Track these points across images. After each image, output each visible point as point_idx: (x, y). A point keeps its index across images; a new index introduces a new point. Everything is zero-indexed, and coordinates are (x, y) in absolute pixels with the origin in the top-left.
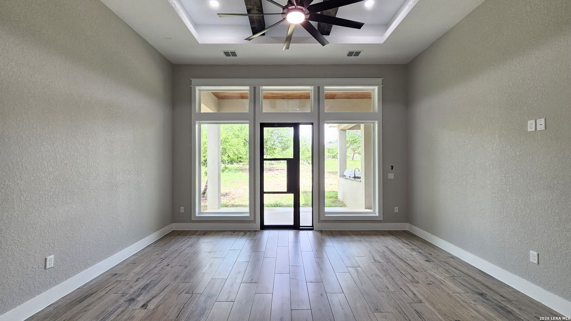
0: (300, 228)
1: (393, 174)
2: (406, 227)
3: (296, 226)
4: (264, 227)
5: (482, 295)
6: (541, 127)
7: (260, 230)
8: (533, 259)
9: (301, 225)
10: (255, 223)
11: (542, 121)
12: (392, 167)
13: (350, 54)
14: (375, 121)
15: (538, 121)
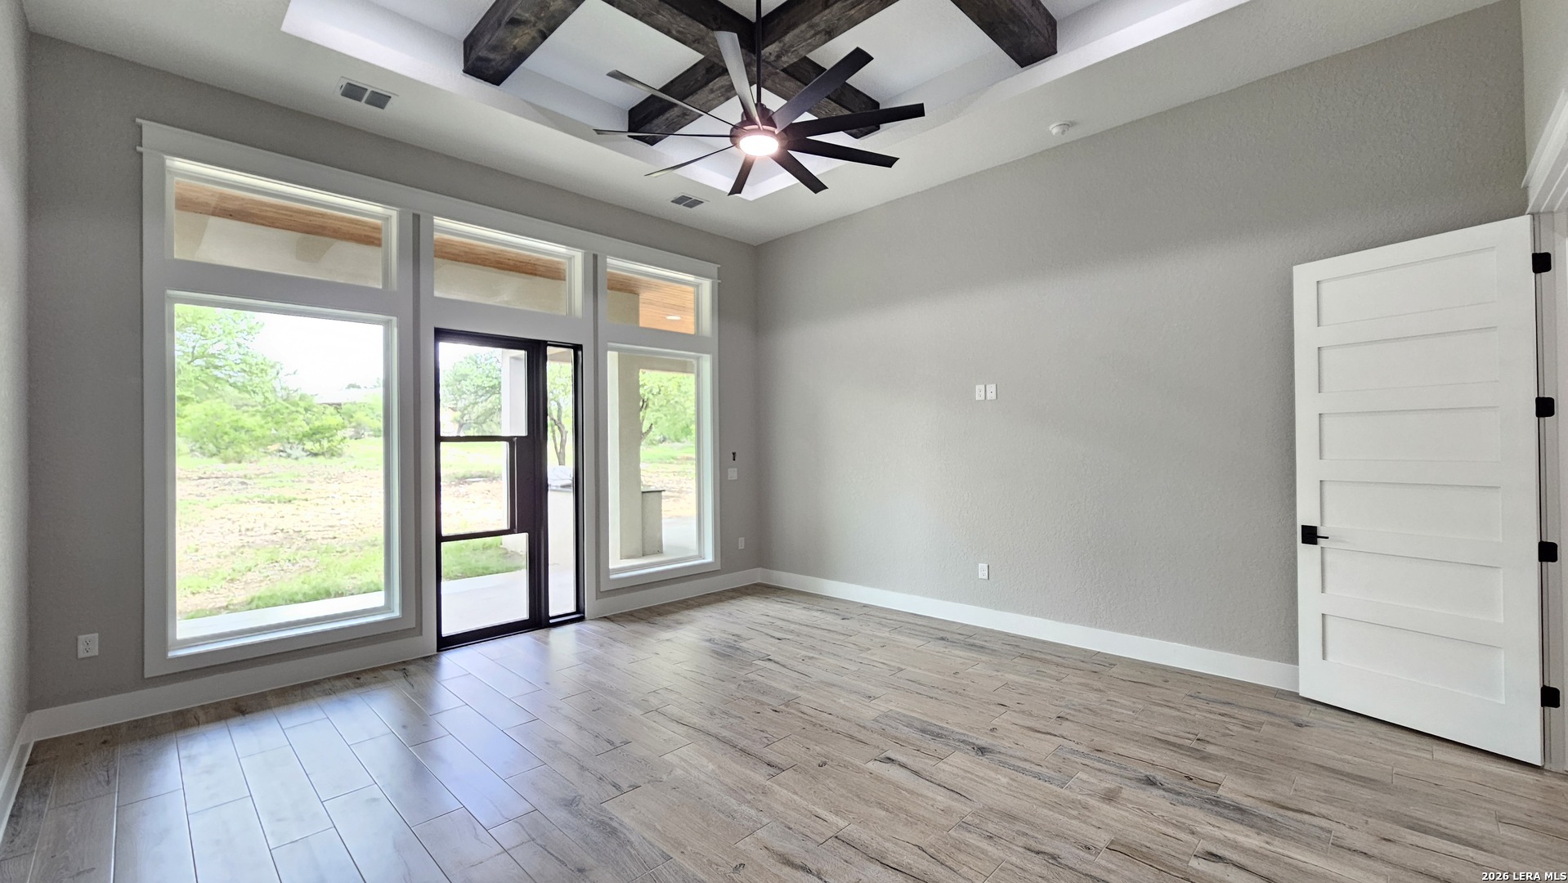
0: (551, 621)
1: (736, 469)
2: (757, 575)
3: (538, 619)
4: (447, 643)
5: (943, 639)
6: (991, 396)
7: (436, 653)
8: (982, 572)
9: (552, 613)
10: (421, 635)
11: (992, 388)
12: (734, 454)
13: (681, 200)
14: (700, 355)
15: (988, 386)
